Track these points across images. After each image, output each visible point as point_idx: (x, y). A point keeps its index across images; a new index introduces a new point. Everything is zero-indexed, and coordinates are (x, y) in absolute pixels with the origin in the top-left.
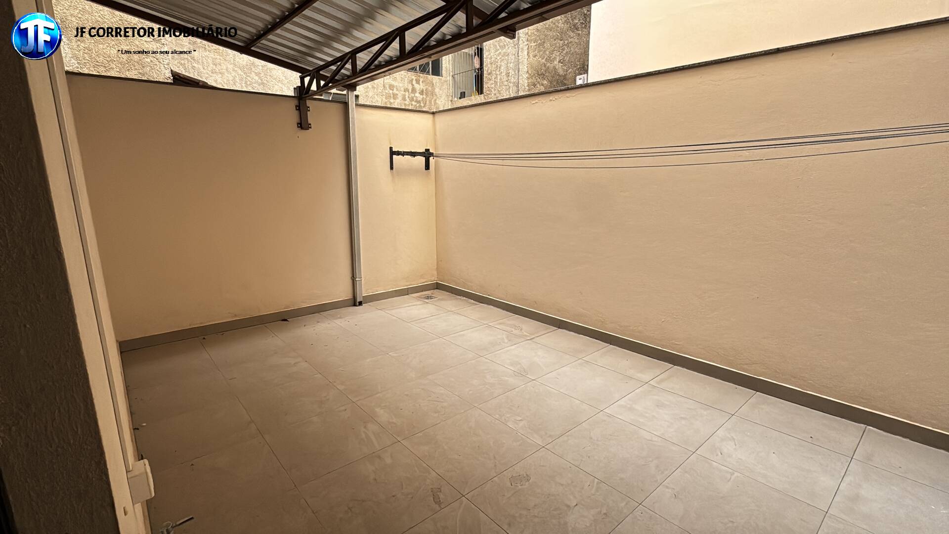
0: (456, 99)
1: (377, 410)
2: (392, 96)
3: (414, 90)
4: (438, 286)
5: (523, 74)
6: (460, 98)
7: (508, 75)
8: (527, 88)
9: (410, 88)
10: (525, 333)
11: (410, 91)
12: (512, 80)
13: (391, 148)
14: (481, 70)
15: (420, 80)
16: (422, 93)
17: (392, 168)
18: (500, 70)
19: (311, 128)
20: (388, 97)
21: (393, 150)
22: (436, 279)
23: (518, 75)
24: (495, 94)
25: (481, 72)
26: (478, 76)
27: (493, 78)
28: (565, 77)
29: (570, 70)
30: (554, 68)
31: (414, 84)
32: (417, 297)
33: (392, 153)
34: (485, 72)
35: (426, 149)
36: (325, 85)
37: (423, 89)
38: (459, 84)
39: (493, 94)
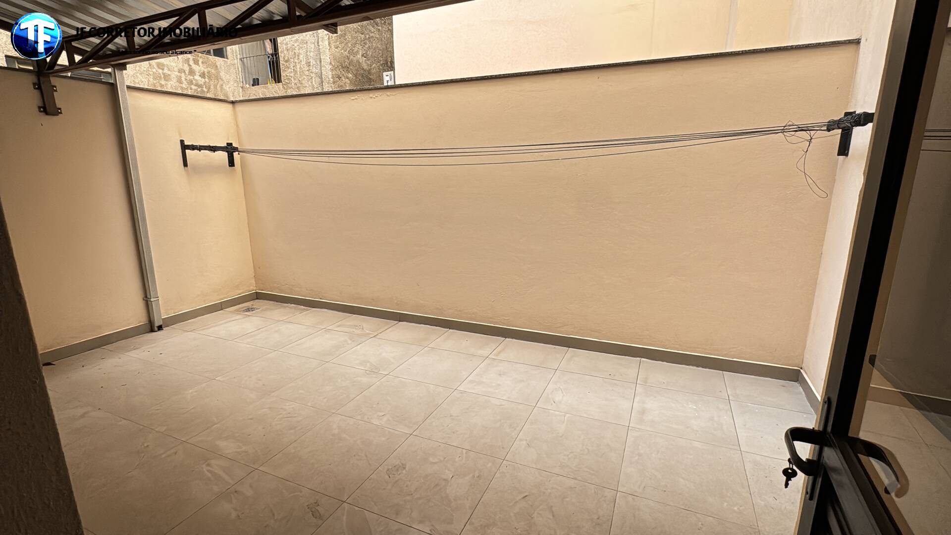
0: (248, 86)
1: (217, 443)
2: (162, 76)
3: (192, 72)
4: (258, 296)
5: (326, 65)
6: (253, 85)
7: (308, 64)
8: (332, 80)
9: (186, 68)
10: (367, 331)
11: (187, 72)
12: (314, 70)
13: (182, 142)
14: (276, 56)
15: (198, 61)
16: (203, 75)
17: (185, 164)
18: (298, 59)
19: (61, 113)
20: (157, 77)
21: (186, 144)
22: (255, 288)
23: (321, 65)
24: (295, 84)
25: (276, 58)
26: (273, 62)
27: (292, 66)
28: (369, 72)
29: (374, 65)
30: (358, 61)
31: (191, 64)
32: (235, 311)
33: (184, 147)
34: (281, 59)
35: (227, 144)
36: (81, 62)
37: (204, 72)
38: (249, 68)
39: (293, 84)
